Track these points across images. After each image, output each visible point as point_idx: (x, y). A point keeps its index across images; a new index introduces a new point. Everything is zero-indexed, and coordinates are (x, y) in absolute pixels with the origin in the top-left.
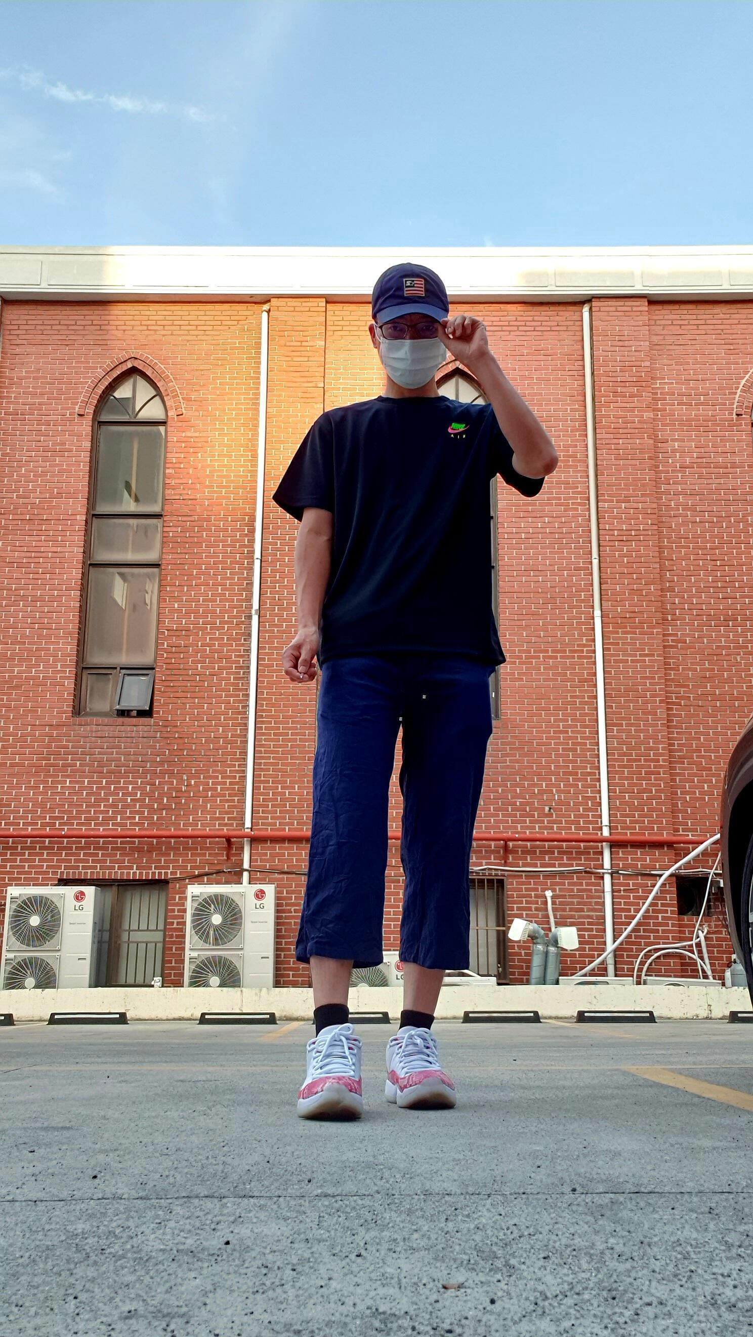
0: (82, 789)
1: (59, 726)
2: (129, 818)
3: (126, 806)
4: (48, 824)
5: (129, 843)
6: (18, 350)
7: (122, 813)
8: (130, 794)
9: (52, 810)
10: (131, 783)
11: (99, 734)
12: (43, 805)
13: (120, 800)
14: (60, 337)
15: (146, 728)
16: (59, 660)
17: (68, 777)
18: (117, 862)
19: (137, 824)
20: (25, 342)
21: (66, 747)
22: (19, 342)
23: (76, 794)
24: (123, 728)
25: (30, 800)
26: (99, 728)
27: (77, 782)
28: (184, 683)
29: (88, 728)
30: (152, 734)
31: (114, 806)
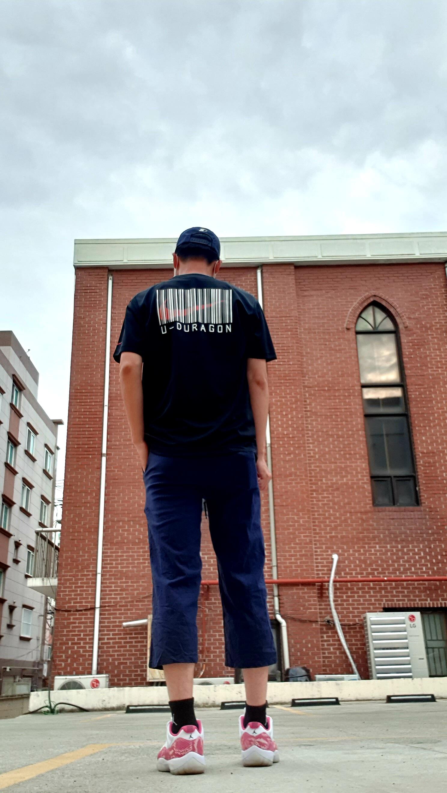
0: (387, 551)
1: (366, 513)
2: (419, 569)
3: (416, 561)
4: (370, 574)
5: (422, 584)
6: (306, 293)
7: (415, 566)
8: (417, 554)
9: (371, 565)
10: (416, 547)
11: (391, 517)
12: (364, 561)
13: (411, 558)
14: (329, 285)
15: (419, 513)
16: (359, 473)
17: (377, 543)
18: (417, 596)
19: (424, 572)
20: (309, 289)
21: (372, 525)
22: (305, 289)
23: (383, 554)
24: (405, 513)
25: (357, 558)
26: (391, 513)
27: (383, 547)
28: (438, 485)
29: (384, 513)
30: (423, 517)
31: (408, 561)
